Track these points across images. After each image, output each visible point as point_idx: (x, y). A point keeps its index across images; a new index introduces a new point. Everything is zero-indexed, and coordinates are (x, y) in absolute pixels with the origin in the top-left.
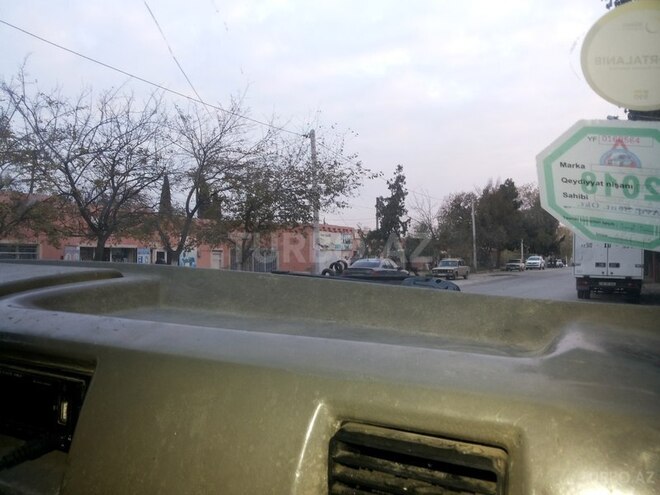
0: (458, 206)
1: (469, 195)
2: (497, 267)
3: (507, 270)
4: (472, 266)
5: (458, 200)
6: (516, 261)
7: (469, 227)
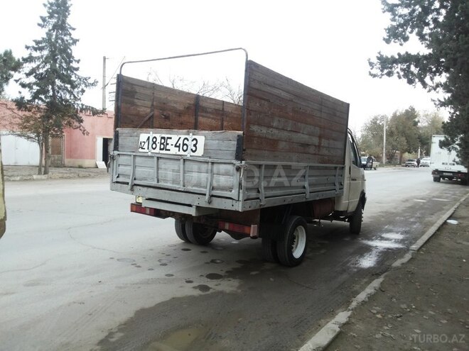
0: (375, 123)
1: (383, 116)
2: (400, 164)
3: (406, 166)
4: (382, 162)
5: (376, 119)
6: (412, 161)
7: (382, 137)
